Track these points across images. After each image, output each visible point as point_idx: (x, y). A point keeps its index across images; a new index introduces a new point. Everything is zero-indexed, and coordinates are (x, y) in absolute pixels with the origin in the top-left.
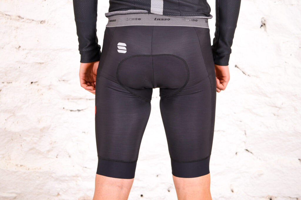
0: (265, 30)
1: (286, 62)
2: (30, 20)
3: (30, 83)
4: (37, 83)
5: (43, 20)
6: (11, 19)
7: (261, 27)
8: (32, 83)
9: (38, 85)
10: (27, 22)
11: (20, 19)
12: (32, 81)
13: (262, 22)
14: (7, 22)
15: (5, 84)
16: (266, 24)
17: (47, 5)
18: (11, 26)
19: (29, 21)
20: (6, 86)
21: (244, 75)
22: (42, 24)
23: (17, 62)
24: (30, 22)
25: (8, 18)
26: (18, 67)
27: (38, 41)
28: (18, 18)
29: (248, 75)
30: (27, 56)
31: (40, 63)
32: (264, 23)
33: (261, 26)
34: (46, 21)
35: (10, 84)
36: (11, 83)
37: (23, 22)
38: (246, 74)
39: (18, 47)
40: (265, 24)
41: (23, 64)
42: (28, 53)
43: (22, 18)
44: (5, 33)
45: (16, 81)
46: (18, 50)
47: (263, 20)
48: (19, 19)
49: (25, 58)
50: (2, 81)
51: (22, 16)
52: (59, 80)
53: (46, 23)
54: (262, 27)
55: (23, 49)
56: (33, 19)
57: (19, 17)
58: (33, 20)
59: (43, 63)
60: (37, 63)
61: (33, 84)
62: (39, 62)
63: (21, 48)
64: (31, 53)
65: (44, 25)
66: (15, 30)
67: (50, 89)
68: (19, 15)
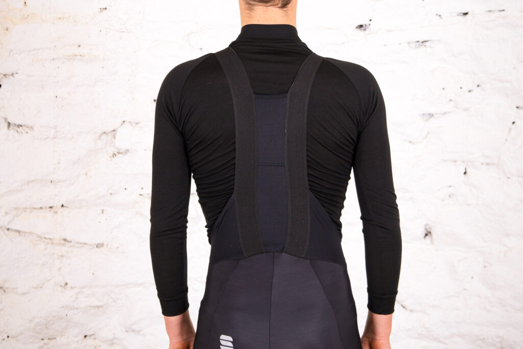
0: (432, 242)
1: (465, 289)
2: (81, 243)
3: (83, 337)
4: (93, 337)
5: (101, 242)
6: (53, 244)
7: (425, 237)
8: (85, 336)
9: (95, 339)
10: (77, 247)
11: (66, 243)
12: (86, 334)
13: (426, 229)
14: (46, 249)
15: (46, 341)
16: (432, 232)
17: (106, 219)
18: (53, 254)
19: (80, 245)
20: (46, 344)
21: (404, 309)
22: (99, 247)
23: (63, 307)
24: (81, 247)
25: (48, 243)
26: (65, 315)
27: (93, 274)
28: (63, 242)
29: (411, 310)
30: (77, 298)
31: (98, 307)
32: (429, 230)
33: (424, 235)
34: (105, 243)
35: (53, 341)
36: (55, 338)
37: (71, 246)
38: (406, 309)
39: (64, 284)
40: (430, 233)
41: (71, 309)
42: (78, 293)
43: (69, 241)
44: (44, 264)
45: (62, 336)
46: (64, 288)
47: (428, 228)
48: (64, 244)
49: (75, 301)
50: (41, 338)
51: (69, 239)
52: (127, 331)
53: (105, 246)
54: (427, 237)
55: (71, 288)
56: (86, 242)
57: (65, 240)
58: (85, 244)
59: (102, 306)
60: (94, 307)
61: (87, 338)
62: (95, 305)
63: (68, 286)
64: (83, 292)
65: (102, 249)
66: (58, 259)
67: (113, 344)
68: (64, 238)
